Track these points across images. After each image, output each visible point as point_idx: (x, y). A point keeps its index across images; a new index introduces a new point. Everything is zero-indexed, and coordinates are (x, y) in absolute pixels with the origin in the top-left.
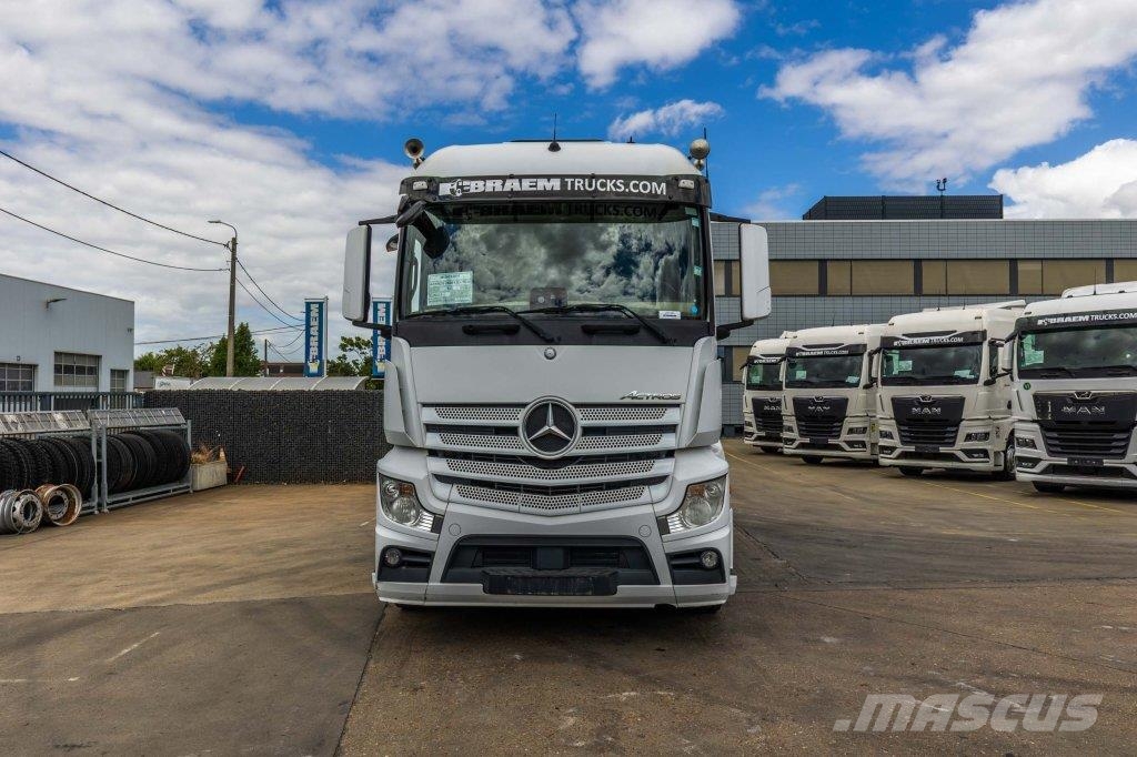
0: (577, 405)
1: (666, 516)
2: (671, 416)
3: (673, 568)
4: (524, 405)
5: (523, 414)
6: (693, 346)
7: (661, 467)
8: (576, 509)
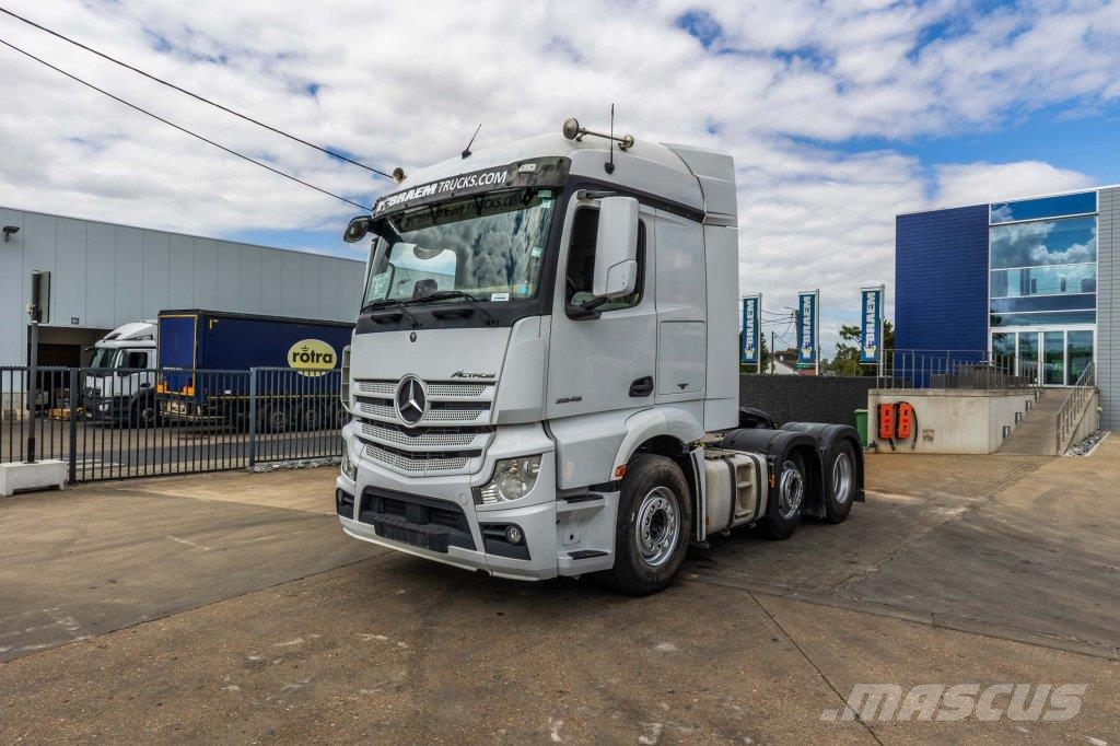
0: (429, 382)
1: (481, 487)
2: (487, 394)
3: (485, 537)
4: (396, 381)
5: (396, 388)
6: (512, 326)
7: (479, 441)
8: (422, 473)
